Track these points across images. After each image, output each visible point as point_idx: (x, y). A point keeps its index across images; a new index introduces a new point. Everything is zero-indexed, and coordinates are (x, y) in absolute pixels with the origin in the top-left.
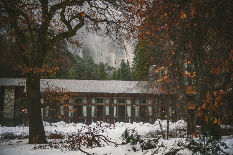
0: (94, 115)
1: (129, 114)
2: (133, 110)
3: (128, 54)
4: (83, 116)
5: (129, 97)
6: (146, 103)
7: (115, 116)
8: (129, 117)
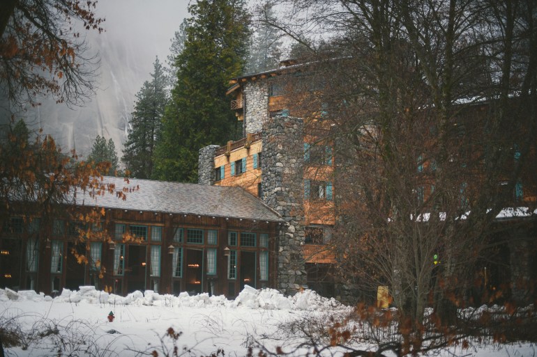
0: (59, 269)
1: (156, 271)
2: (166, 259)
3: (105, 128)
4: (28, 269)
5: (158, 222)
6: (201, 242)
7: (116, 273)
8: (155, 278)
